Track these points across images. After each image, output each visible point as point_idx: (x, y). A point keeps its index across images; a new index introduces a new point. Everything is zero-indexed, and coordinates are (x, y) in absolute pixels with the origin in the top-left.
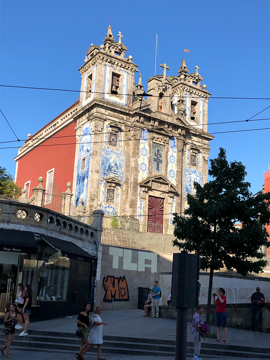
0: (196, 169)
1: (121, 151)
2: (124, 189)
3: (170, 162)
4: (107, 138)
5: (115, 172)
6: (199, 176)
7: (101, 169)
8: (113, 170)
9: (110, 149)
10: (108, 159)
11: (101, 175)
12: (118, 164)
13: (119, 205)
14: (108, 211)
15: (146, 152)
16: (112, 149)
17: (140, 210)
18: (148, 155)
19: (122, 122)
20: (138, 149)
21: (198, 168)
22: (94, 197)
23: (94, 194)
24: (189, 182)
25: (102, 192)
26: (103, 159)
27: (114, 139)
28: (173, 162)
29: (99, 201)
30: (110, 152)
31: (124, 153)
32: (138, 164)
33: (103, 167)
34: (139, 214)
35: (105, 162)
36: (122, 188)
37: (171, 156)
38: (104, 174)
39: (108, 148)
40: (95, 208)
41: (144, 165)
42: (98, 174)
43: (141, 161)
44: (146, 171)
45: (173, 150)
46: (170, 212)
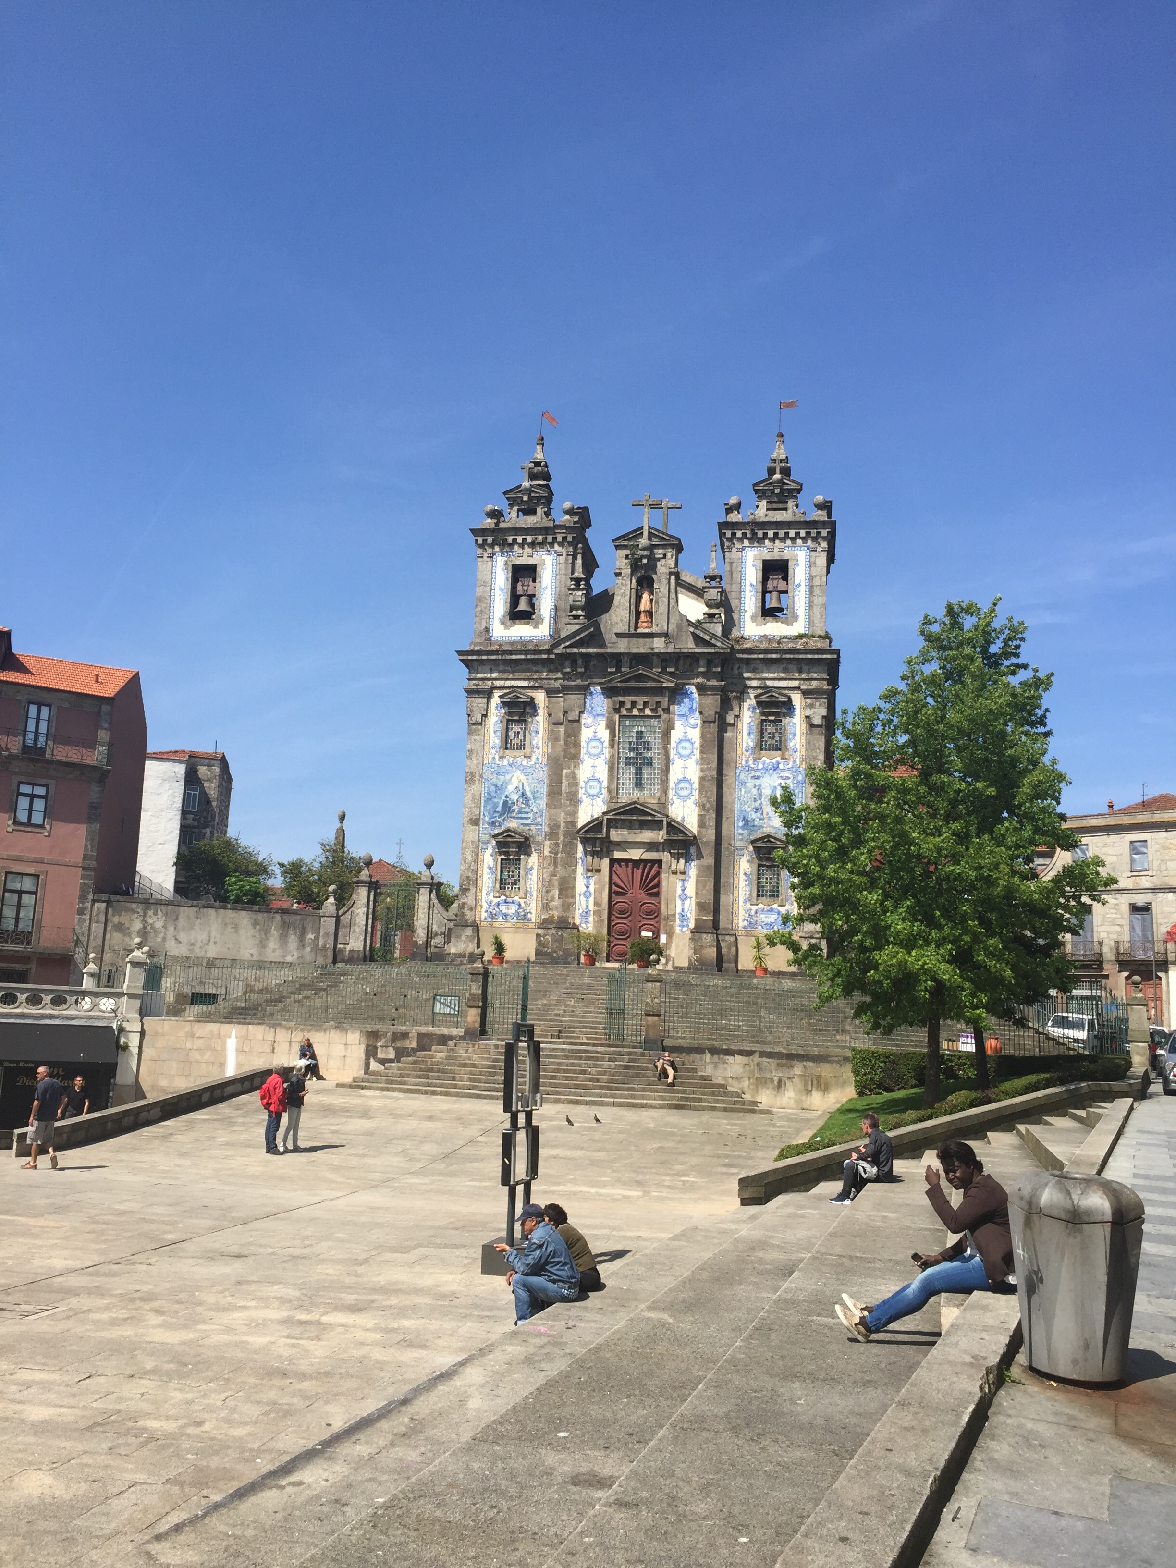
0: (779, 759)
1: (538, 759)
2: (547, 853)
3: (676, 757)
4: (499, 734)
5: (520, 815)
6: (789, 778)
7: (484, 815)
8: (516, 811)
9: (509, 761)
10: (502, 785)
11: (485, 828)
12: (528, 793)
14: (504, 911)
15: (600, 746)
16: (511, 759)
17: (584, 899)
18: (607, 753)
19: (537, 685)
20: (577, 745)
21: (787, 755)
22: (470, 883)
23: (468, 877)
24: (755, 800)
25: (488, 870)
26: (489, 790)
27: (519, 733)
28: (689, 756)
29: (481, 891)
30: (508, 768)
31: (545, 760)
32: (577, 784)
33: (488, 807)
34: (581, 911)
35: (494, 794)
36: (541, 852)
37: (681, 741)
38: (493, 823)
39: (501, 758)
40: (471, 909)
41: (595, 783)
42: (477, 828)
43: (585, 773)
44: (600, 795)
45: (689, 722)
46: (677, 895)
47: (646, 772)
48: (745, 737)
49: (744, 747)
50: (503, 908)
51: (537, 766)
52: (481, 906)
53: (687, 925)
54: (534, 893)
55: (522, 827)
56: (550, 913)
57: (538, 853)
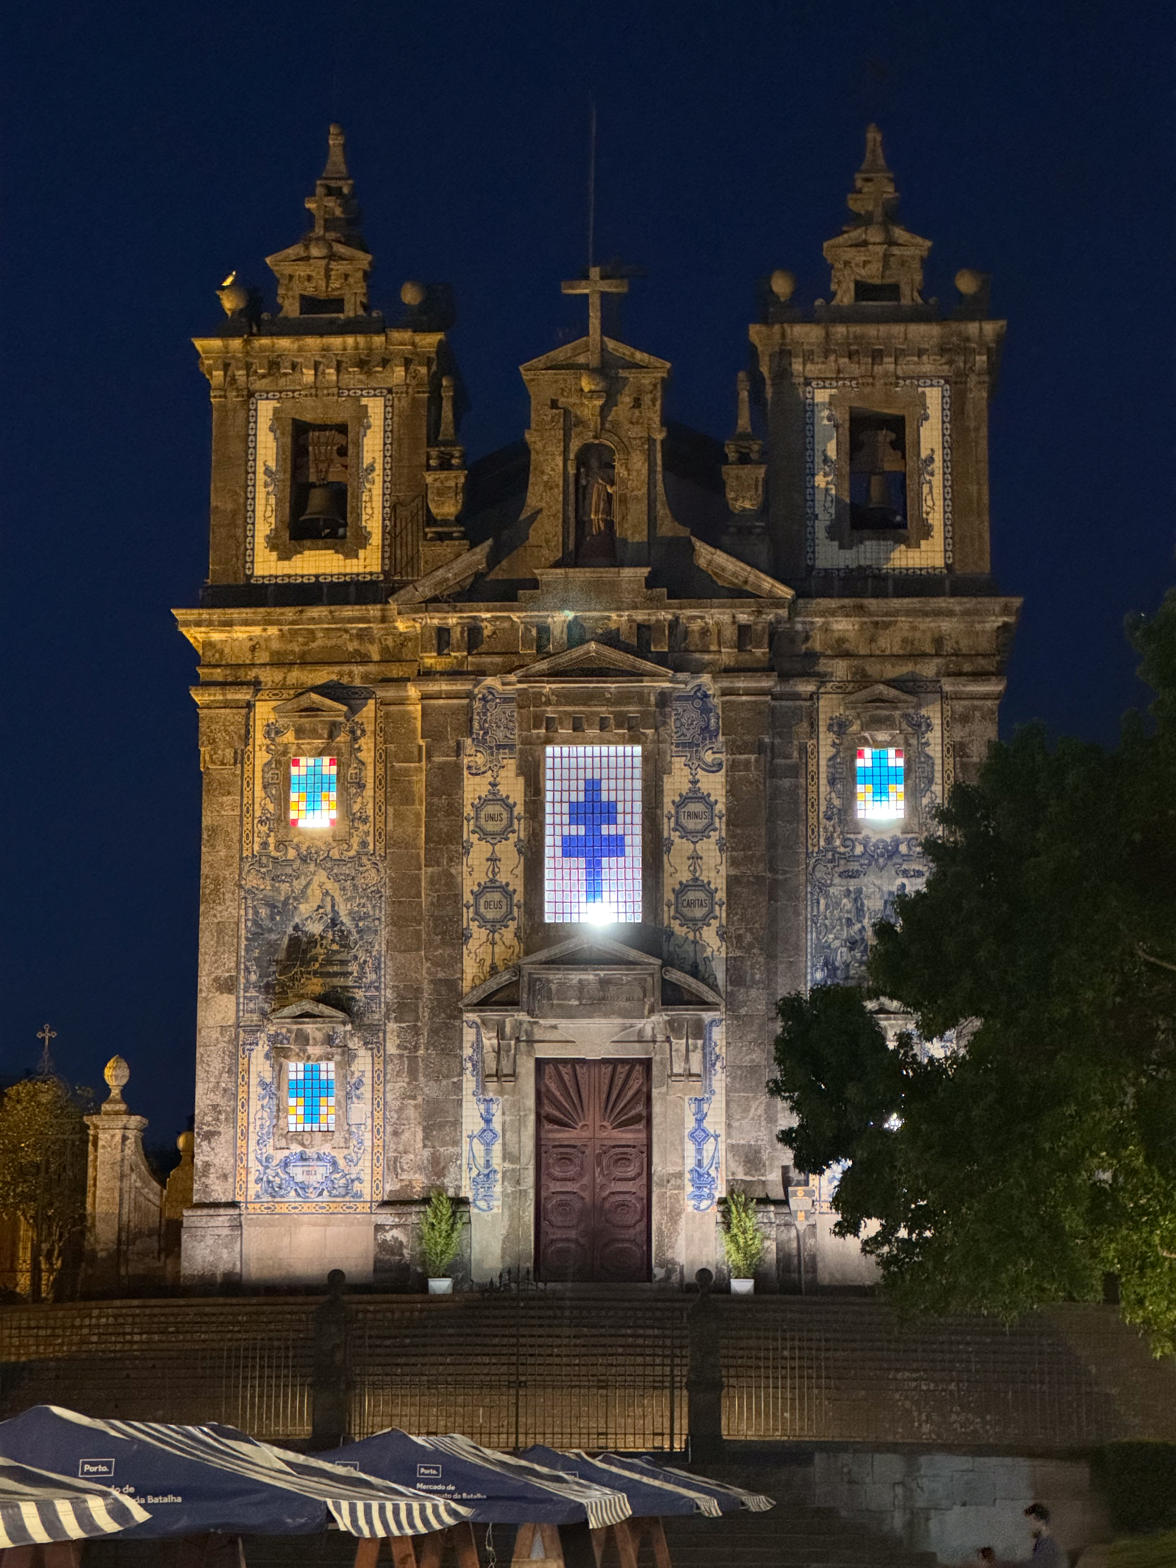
0: (897, 832)
1: (364, 844)
2: (392, 1048)
3: (675, 836)
4: (275, 792)
5: (328, 969)
6: (920, 874)
7: (247, 968)
8: (320, 958)
9: (298, 850)
10: (285, 903)
11: (250, 999)
12: (345, 919)
13: (368, 1136)
14: (299, 1178)
15: (505, 815)
16: (304, 847)
17: (482, 1148)
18: (521, 829)
19: (357, 681)
20: (454, 810)
22: (218, 1120)
23: (215, 1107)
24: (849, 923)
25: (259, 1089)
26: (256, 913)
28: (704, 833)
29: (245, 1135)
31: (380, 847)
32: (457, 897)
33: (256, 953)
34: (474, 1173)
35: (268, 923)
36: (376, 1048)
37: (685, 800)
39: (279, 843)
40: (225, 1177)
41: (497, 896)
42: (233, 998)
43: (475, 875)
44: (510, 923)
45: (699, 759)
46: (687, 1132)
47: (609, 867)
48: (824, 788)
49: (823, 808)
50: (298, 1172)
51: (364, 860)
52: (247, 1169)
53: (711, 1196)
54: (367, 1138)
56: (402, 1180)
57: (372, 1049)
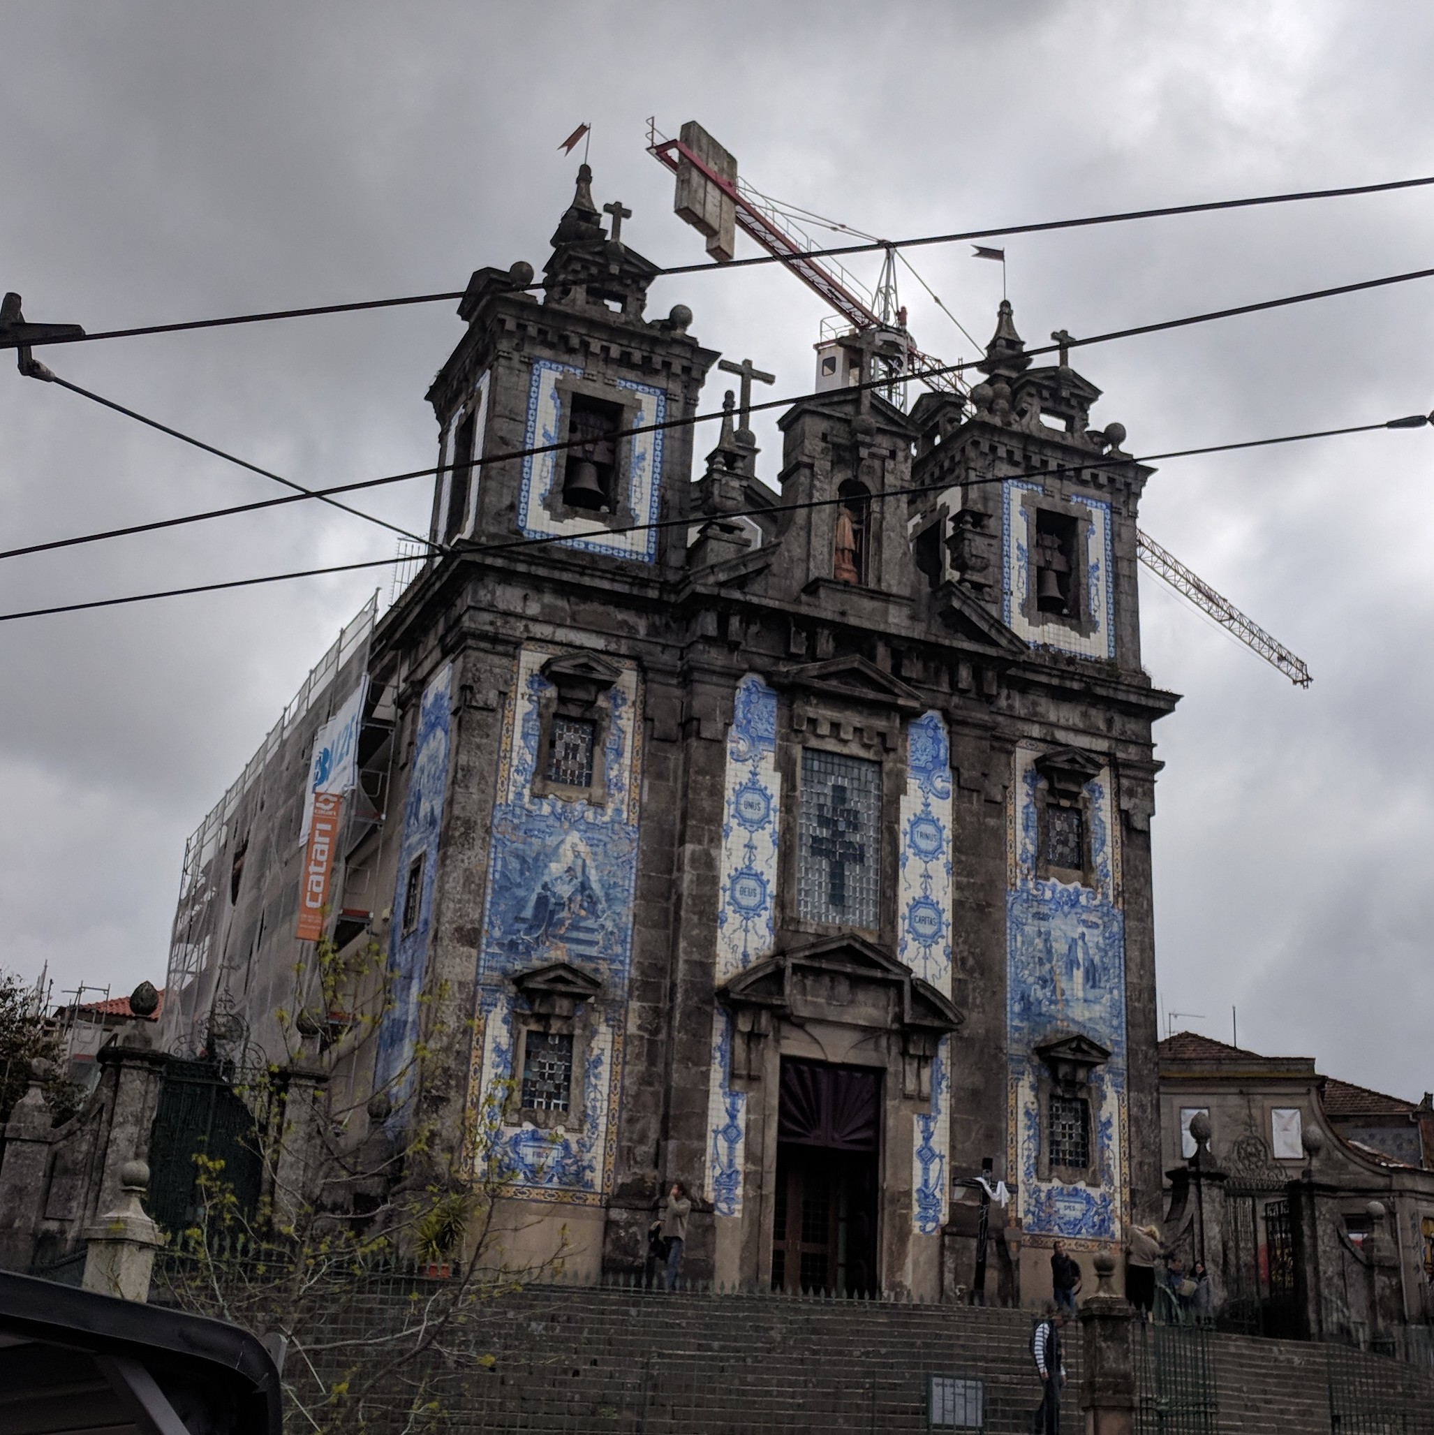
0: (1078, 884)
1: (619, 812)
3: (909, 852)
4: (534, 743)
5: (575, 934)
6: (1095, 926)
7: (491, 923)
8: (567, 923)
9: (553, 807)
10: (536, 859)
11: (493, 955)
12: (595, 886)
14: (530, 1159)
15: (763, 805)
16: (559, 804)
17: (726, 1144)
18: (776, 822)
19: (623, 650)
20: (717, 792)
22: (447, 1084)
23: (446, 1070)
24: (1040, 961)
25: (495, 1055)
26: (506, 865)
27: (576, 747)
28: (934, 854)
29: (475, 1105)
30: (551, 821)
31: (634, 818)
32: (715, 880)
33: (502, 907)
34: (718, 1172)
35: (516, 878)
36: (618, 1025)
37: (918, 821)
38: (513, 945)
39: (534, 795)
40: (450, 1149)
41: (751, 883)
42: (474, 952)
43: (733, 859)
44: (763, 912)
45: (932, 784)
46: (915, 1149)
47: (852, 872)
48: (1020, 833)
49: (1019, 851)
50: (528, 1153)
51: (616, 826)
52: (474, 1144)
53: (935, 1219)
54: (602, 1121)
55: (577, 963)
56: (635, 1173)
57: (613, 1027)
